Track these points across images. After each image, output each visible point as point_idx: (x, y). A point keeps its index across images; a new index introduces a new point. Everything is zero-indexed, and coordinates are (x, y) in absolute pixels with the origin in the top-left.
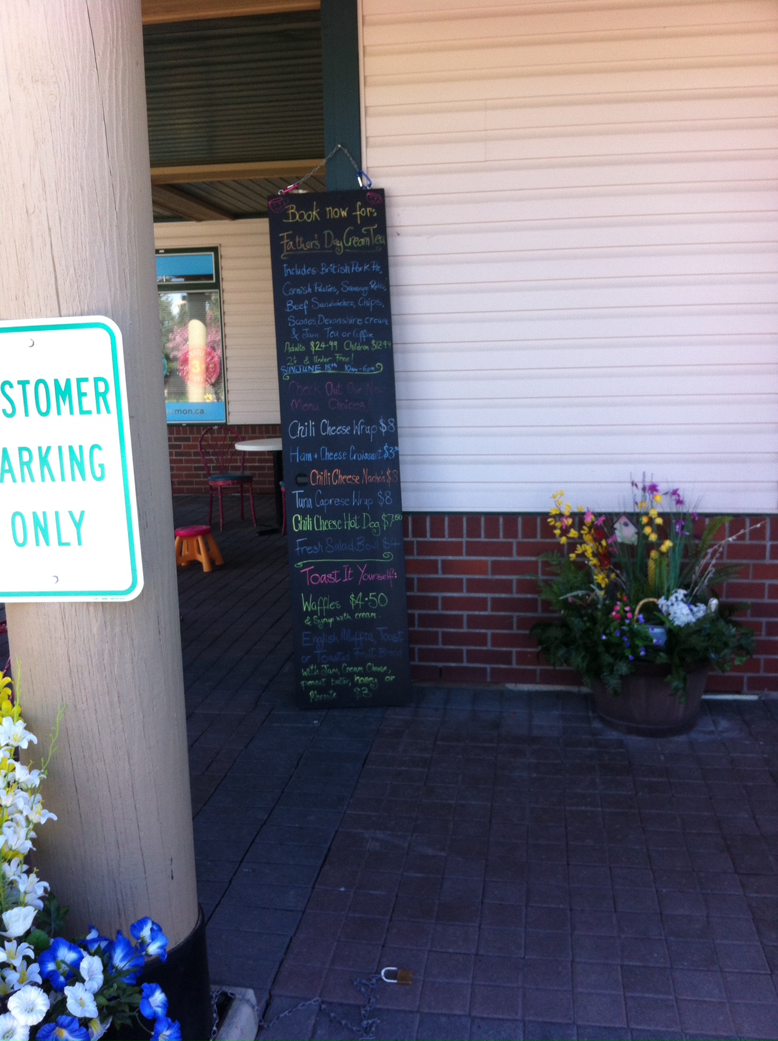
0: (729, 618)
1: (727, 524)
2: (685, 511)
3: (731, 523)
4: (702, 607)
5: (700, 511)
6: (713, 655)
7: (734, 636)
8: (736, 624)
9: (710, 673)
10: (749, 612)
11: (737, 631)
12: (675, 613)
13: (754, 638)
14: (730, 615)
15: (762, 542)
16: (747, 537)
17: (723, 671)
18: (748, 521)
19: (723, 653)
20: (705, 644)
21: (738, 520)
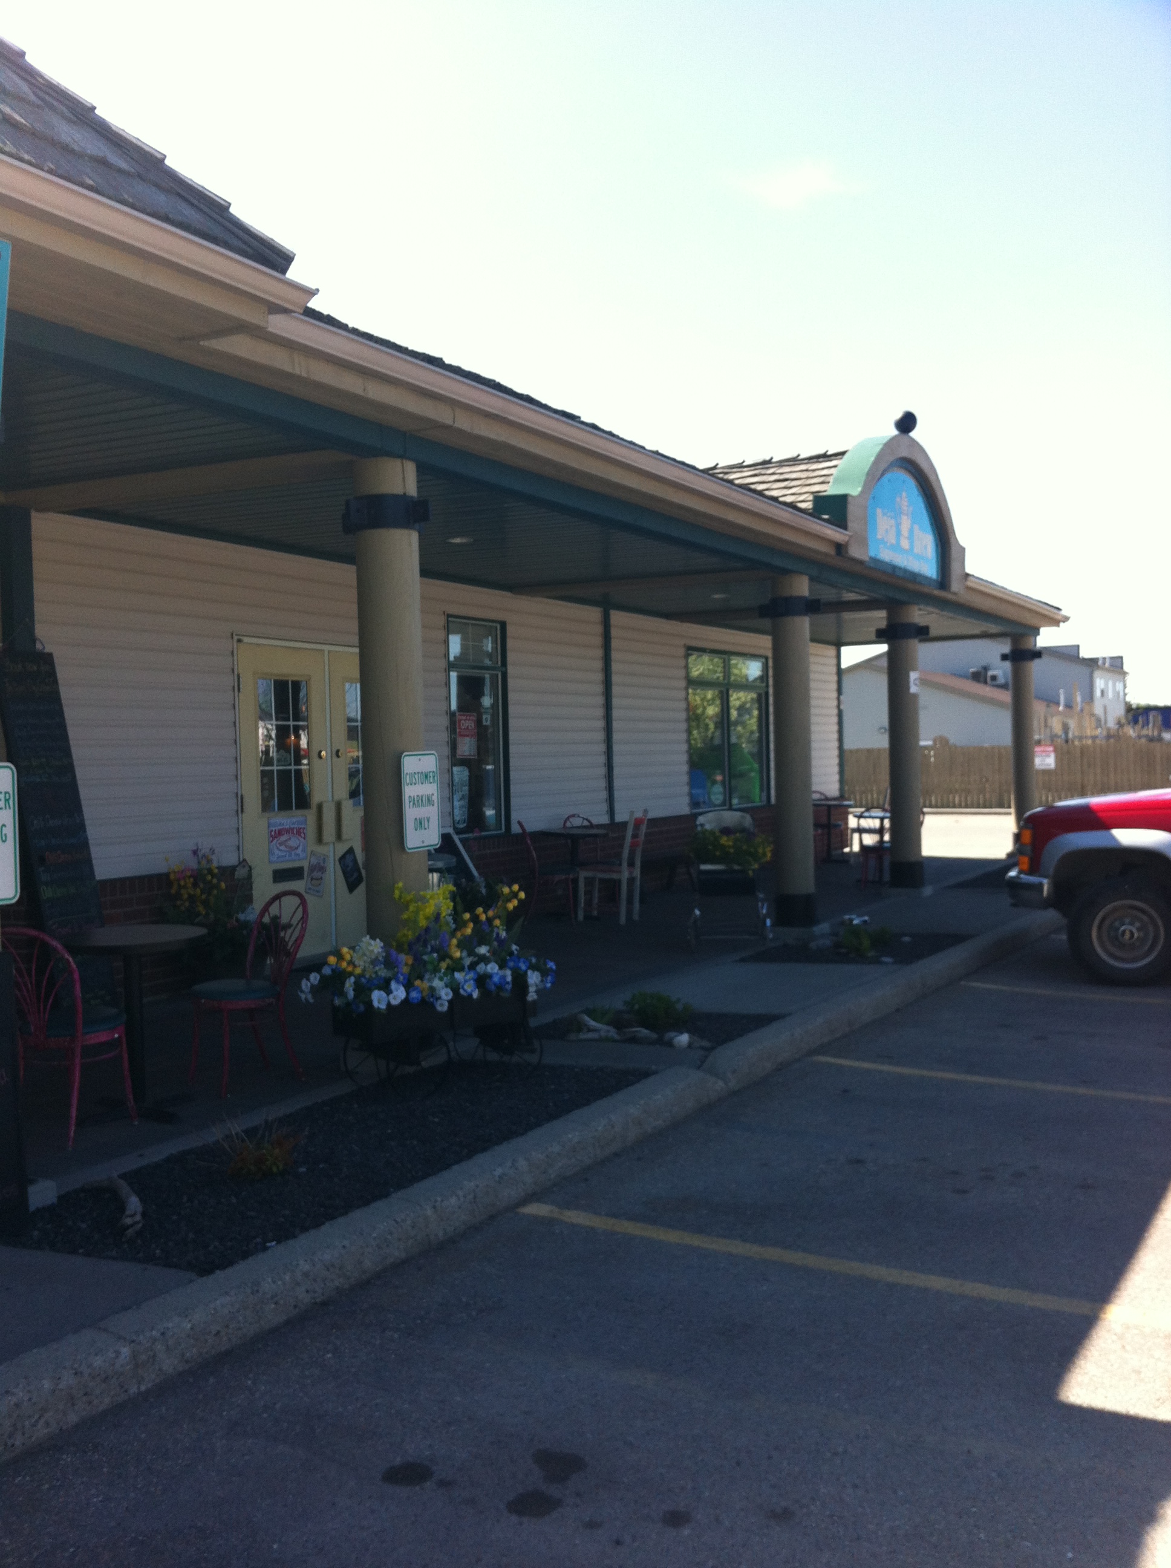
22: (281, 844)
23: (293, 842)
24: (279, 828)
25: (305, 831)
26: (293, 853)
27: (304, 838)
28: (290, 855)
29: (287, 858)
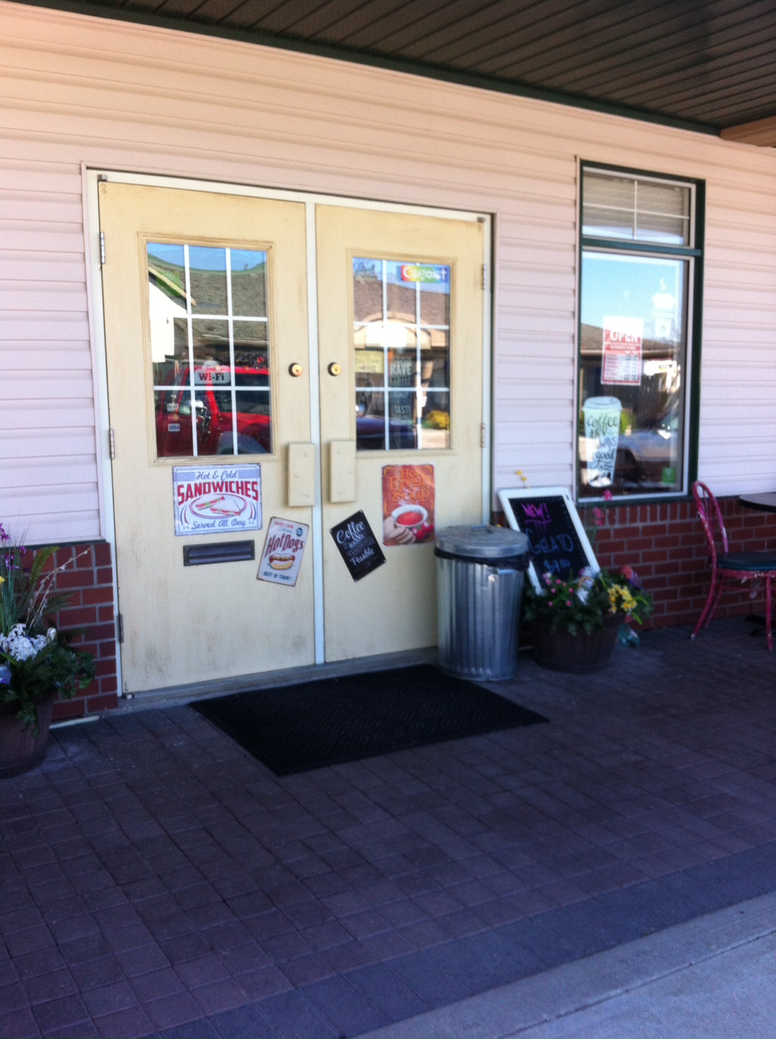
0: (67, 645)
1: (54, 554)
2: (12, 545)
3: (58, 552)
4: (42, 638)
5: (26, 544)
6: (58, 683)
7: (75, 661)
8: (74, 650)
9: (56, 702)
10: (83, 636)
11: (77, 655)
12: (17, 648)
13: (94, 660)
14: (68, 642)
15: (90, 568)
16: (75, 564)
17: (69, 698)
18: (74, 549)
19: (66, 681)
20: (49, 674)
21: (64, 550)
22: (201, 506)
23: (231, 503)
24: (198, 482)
25: (256, 487)
26: (230, 519)
27: (256, 498)
28: (224, 523)
29: (217, 527)
